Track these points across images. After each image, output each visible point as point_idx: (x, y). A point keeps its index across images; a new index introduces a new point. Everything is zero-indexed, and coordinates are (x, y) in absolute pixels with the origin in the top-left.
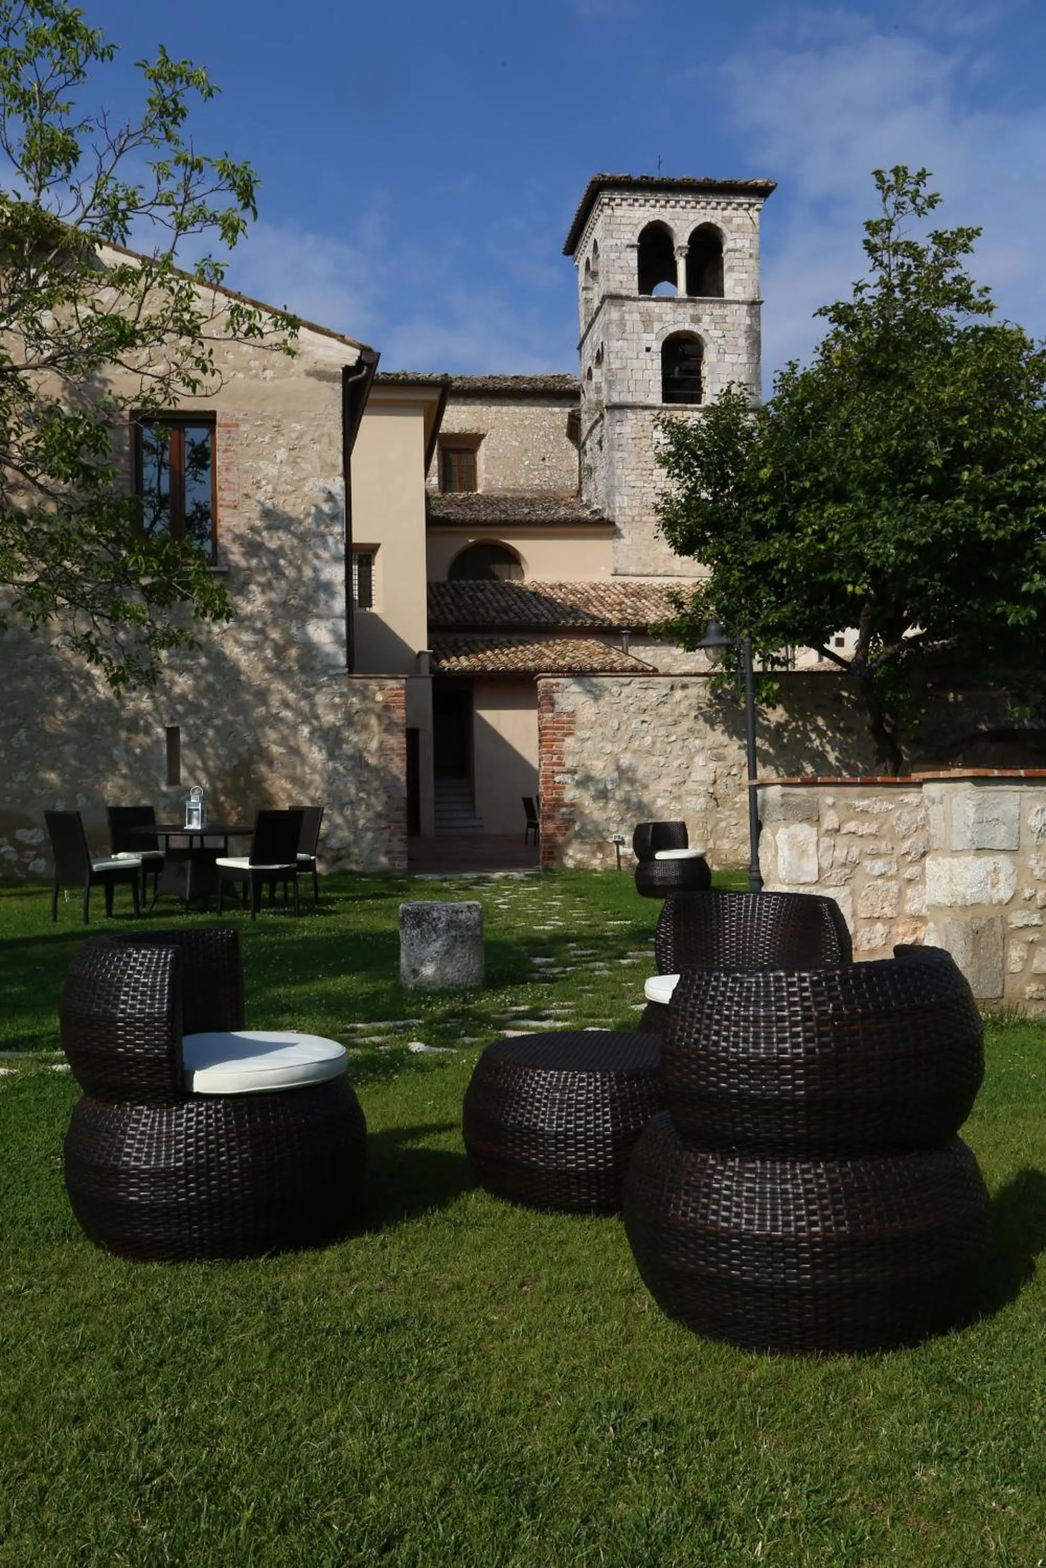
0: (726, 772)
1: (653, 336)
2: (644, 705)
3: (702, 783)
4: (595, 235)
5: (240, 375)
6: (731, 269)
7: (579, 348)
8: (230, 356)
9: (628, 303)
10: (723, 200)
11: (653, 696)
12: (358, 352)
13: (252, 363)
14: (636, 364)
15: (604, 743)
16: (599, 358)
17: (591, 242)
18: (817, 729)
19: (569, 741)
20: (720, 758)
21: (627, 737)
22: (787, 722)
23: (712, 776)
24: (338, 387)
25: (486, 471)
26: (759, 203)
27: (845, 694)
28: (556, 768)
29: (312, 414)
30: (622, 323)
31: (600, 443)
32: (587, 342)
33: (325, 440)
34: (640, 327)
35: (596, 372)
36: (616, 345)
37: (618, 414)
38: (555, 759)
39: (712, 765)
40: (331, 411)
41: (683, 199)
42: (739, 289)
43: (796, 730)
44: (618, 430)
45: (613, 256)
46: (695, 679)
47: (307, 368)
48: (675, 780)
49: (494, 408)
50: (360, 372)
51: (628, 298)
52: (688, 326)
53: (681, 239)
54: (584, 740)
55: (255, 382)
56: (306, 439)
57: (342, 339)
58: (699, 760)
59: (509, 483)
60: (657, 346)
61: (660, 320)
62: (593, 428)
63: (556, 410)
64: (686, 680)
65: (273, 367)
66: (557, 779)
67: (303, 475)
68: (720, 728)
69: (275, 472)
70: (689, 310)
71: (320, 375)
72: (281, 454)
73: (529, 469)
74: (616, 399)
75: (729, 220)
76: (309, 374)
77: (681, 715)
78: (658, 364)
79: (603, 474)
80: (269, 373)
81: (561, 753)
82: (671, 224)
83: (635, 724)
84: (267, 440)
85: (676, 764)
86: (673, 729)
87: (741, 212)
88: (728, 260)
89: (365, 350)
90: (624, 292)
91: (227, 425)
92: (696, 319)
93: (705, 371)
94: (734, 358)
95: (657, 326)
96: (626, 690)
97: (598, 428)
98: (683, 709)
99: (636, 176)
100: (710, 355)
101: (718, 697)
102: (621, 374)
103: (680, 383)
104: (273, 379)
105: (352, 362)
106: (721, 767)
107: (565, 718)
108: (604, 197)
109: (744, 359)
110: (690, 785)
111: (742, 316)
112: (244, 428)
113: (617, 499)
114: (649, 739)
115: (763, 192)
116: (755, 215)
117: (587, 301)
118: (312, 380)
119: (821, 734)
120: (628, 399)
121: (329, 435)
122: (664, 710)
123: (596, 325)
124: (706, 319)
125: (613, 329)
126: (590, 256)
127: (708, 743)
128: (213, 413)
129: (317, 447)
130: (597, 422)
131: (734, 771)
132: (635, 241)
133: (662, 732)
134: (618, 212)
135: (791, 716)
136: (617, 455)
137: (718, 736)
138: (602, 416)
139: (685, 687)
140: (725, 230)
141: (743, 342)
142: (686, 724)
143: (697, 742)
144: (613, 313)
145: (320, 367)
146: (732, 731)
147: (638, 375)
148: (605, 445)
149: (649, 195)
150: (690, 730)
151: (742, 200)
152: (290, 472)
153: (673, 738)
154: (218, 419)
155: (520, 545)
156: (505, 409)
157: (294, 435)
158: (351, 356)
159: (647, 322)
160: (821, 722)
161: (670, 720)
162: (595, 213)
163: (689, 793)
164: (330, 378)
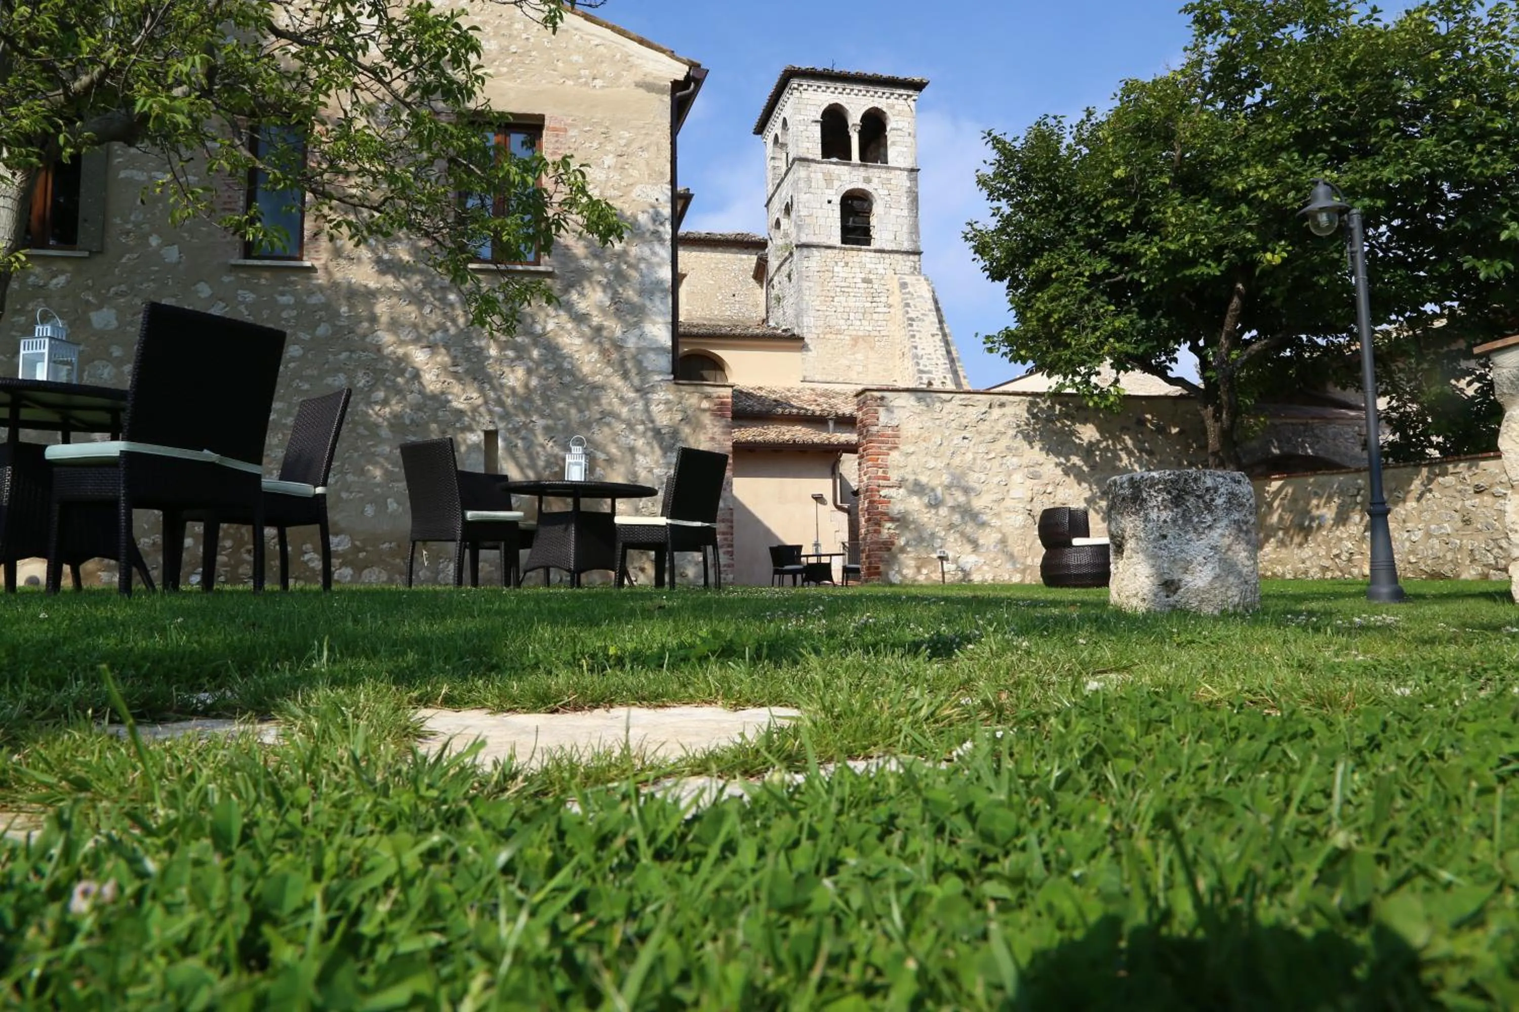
0: (1042, 490)
1: (832, 192)
2: (965, 421)
3: (1020, 499)
4: (783, 115)
5: (571, 83)
6: (893, 143)
7: (767, 205)
8: (560, 64)
9: (813, 165)
10: (887, 91)
11: (972, 413)
12: (687, 68)
13: (582, 72)
14: (820, 213)
15: (929, 458)
16: (788, 209)
17: (780, 120)
18: (1125, 449)
19: (894, 454)
20: (1035, 476)
21: (949, 454)
22: (1099, 442)
23: (1030, 494)
24: (667, 99)
25: (688, 303)
26: (915, 95)
27: (1149, 416)
28: (881, 482)
29: (641, 123)
30: (809, 180)
31: (789, 276)
32: (776, 199)
33: (653, 149)
34: (822, 183)
35: (784, 222)
36: (803, 197)
37: (805, 252)
38: (880, 473)
39: (1029, 483)
40: (658, 120)
41: (856, 88)
42: (900, 159)
43: (1107, 448)
44: (806, 264)
45: (801, 128)
46: (1011, 398)
47: (637, 79)
48: (995, 497)
49: (694, 254)
50: (688, 87)
51: (813, 161)
52: (861, 185)
53: (854, 118)
54: (908, 455)
55: (584, 89)
56: (635, 146)
57: (672, 55)
58: (1017, 477)
59: (706, 314)
60: (837, 200)
61: (839, 179)
62: (781, 265)
63: (745, 256)
64: (1004, 398)
65: (603, 77)
66: (883, 493)
67: (631, 181)
68: (1037, 445)
69: (603, 177)
70: (862, 172)
71: (650, 87)
72: (609, 160)
73: (722, 303)
74: (804, 239)
75: (892, 107)
76: (638, 85)
77: (999, 433)
78: (837, 213)
79: (791, 300)
80: (598, 83)
81: (887, 467)
82: (847, 106)
83: (957, 440)
84: (595, 145)
85: (996, 480)
86: (992, 446)
87: (901, 101)
88: (891, 136)
89: (693, 66)
90: (810, 157)
91: (554, 129)
92: (868, 180)
93: (873, 221)
94: (898, 213)
95: (836, 184)
96: (948, 406)
97: (787, 264)
98: (1000, 427)
99: (820, 68)
100: (878, 209)
101: (1034, 416)
102: (808, 220)
103: (854, 230)
104: (602, 87)
105: (681, 77)
106: (1037, 485)
107: (890, 432)
108: (794, 83)
109: (905, 213)
110: (1008, 503)
111: (902, 180)
112: (572, 132)
113: (805, 319)
114: (969, 456)
115: (918, 86)
116: (912, 104)
117: (774, 168)
118: (641, 92)
119: (1130, 453)
120: (814, 240)
121: (657, 144)
122: (983, 427)
123: (784, 185)
124: (875, 180)
125: (802, 184)
126: (779, 133)
127: (1025, 461)
128: (542, 118)
129: (646, 155)
130: (786, 260)
131: (1049, 489)
132: (819, 118)
133: (982, 449)
134: (805, 95)
135: (1102, 435)
136: (805, 284)
137: (1035, 454)
138: (791, 254)
139: (1002, 405)
140: (889, 114)
141: (905, 200)
142: (1004, 442)
143: (1015, 460)
144: (800, 172)
145: (649, 79)
146: (1049, 449)
147: (822, 221)
148: (794, 277)
149: (829, 84)
150: (1008, 448)
151: (902, 91)
152: (617, 177)
153: (992, 455)
154: (547, 123)
155: (725, 354)
156: (703, 254)
157: (623, 142)
158: (680, 72)
159: (829, 180)
160: (1129, 442)
161: (989, 437)
162: (784, 97)
163: (1008, 510)
164: (660, 90)
